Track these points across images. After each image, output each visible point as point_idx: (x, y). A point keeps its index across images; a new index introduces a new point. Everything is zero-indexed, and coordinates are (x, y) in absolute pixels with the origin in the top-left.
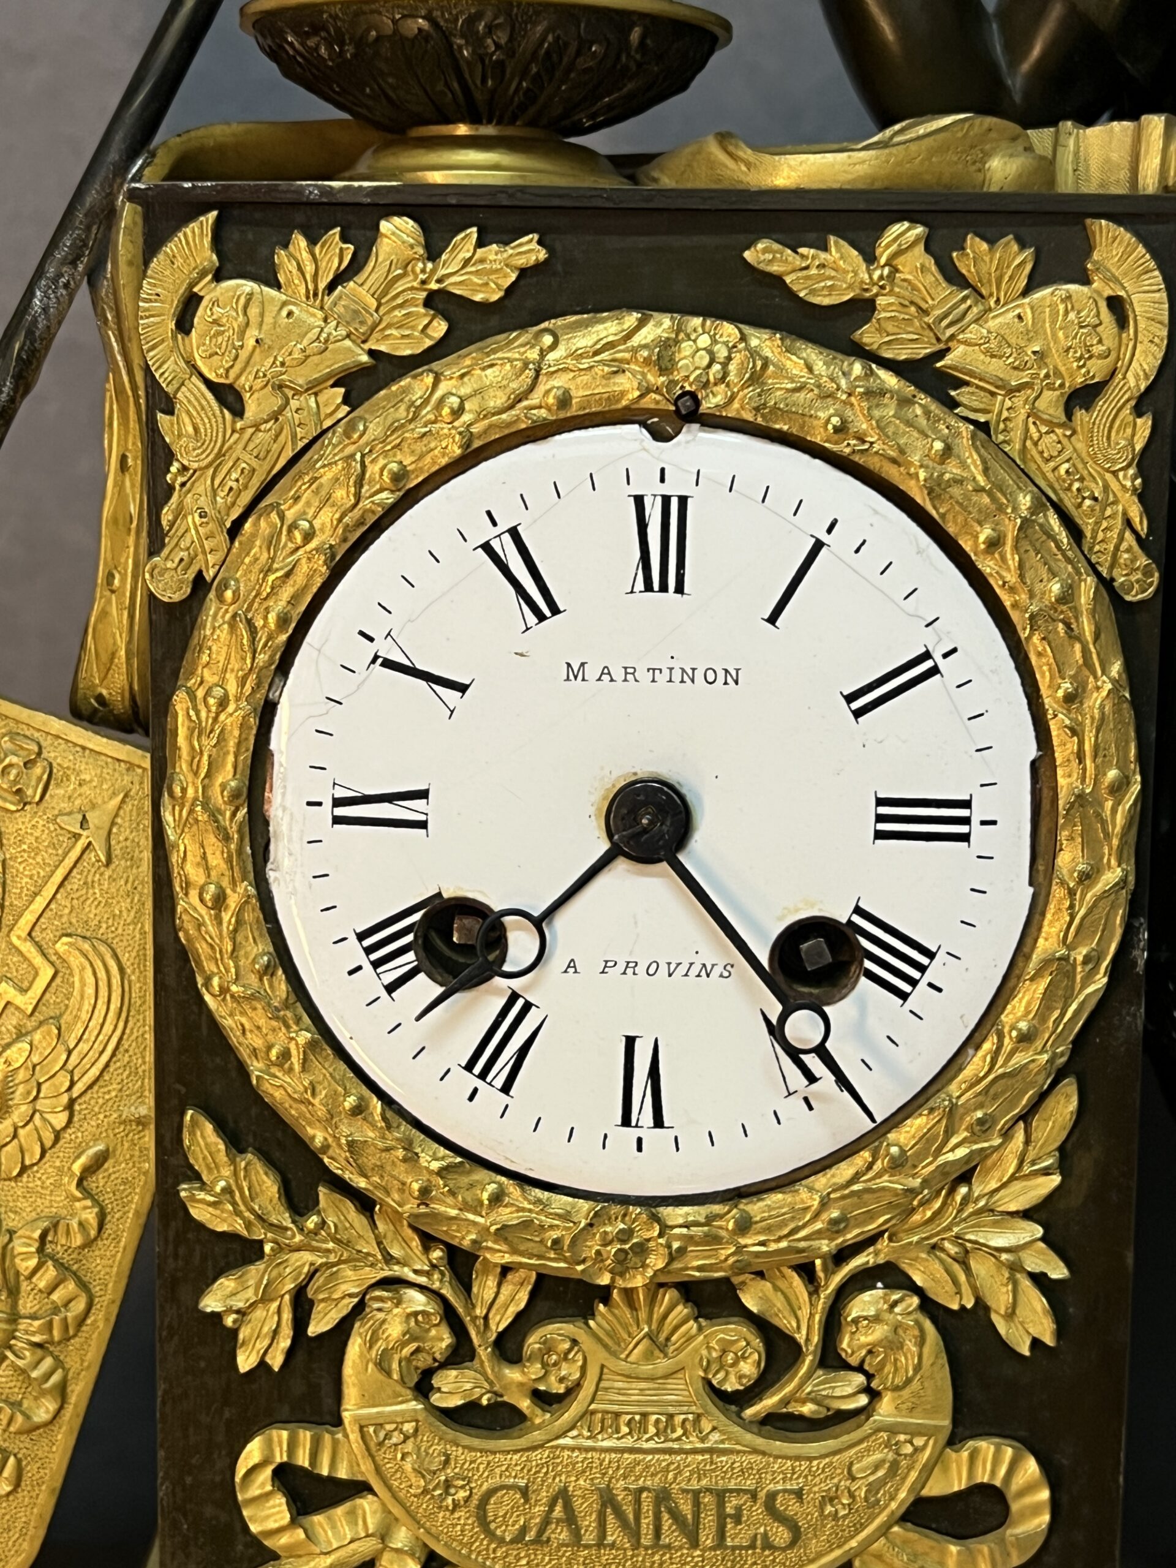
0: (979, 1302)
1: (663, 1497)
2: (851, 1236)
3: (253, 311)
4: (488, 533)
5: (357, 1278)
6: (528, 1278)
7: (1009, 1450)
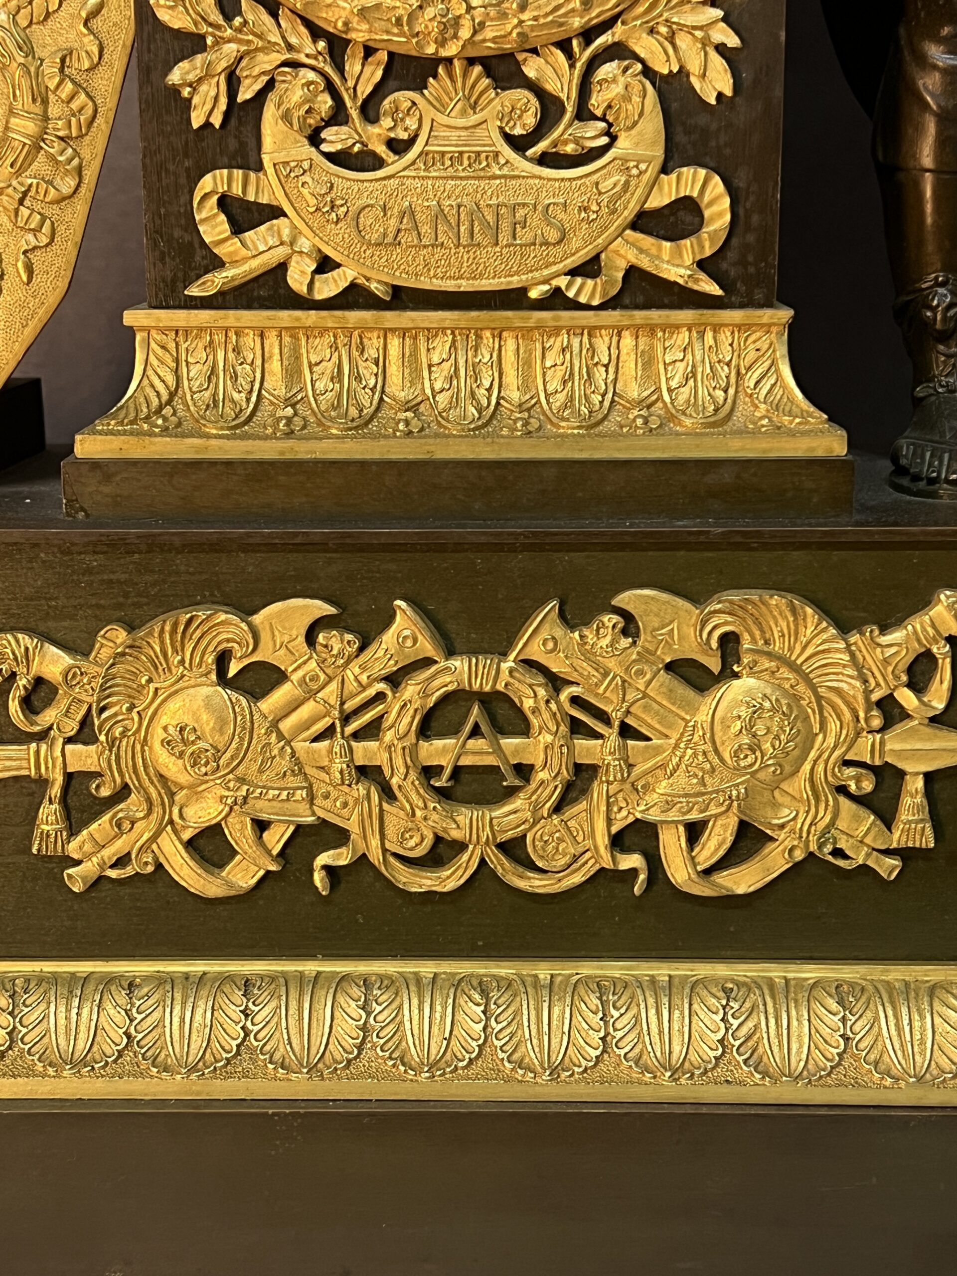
1: (475, 210)
5: (268, 61)
6: (383, 56)
7: (702, 172)
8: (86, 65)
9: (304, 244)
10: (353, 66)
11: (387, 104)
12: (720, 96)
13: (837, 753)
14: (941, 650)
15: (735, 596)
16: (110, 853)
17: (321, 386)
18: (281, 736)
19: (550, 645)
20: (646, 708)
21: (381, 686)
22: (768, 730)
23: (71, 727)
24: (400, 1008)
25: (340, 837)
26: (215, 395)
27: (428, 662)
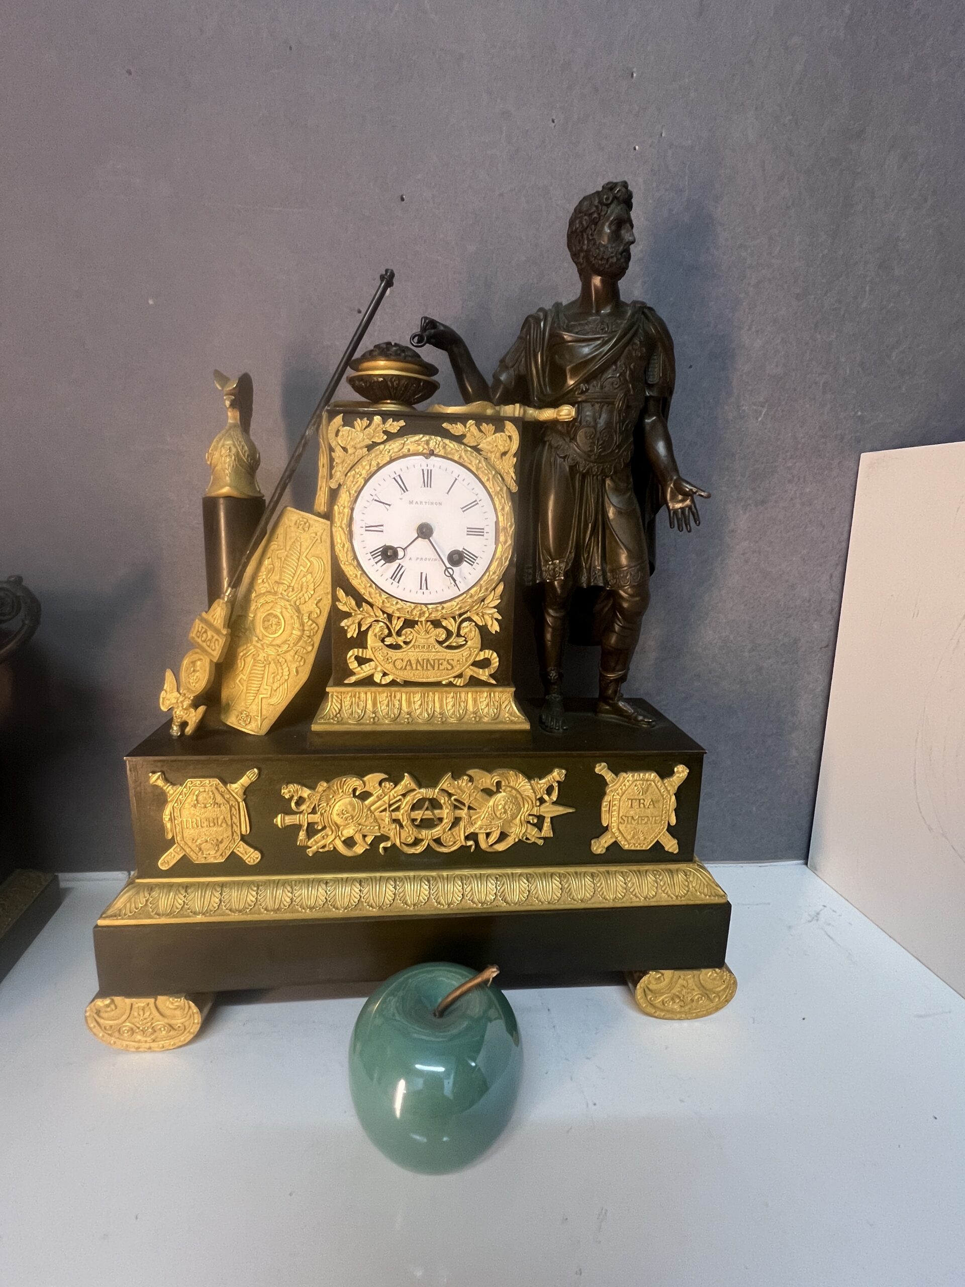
0: (486, 624)
1: (428, 660)
2: (462, 611)
3: (350, 433)
4: (395, 476)
5: (370, 620)
6: (403, 619)
7: (491, 652)
8: (316, 616)
9: (379, 669)
10: (394, 622)
11: (404, 632)
12: (496, 631)
13: (527, 813)
14: (555, 785)
15: (500, 771)
16: (321, 844)
17: (382, 708)
18: (371, 812)
19: (449, 785)
20: (476, 802)
21: (400, 797)
22: (509, 808)
23: (310, 810)
24: (405, 887)
25: (387, 838)
26: (352, 711)
27: (414, 790)
